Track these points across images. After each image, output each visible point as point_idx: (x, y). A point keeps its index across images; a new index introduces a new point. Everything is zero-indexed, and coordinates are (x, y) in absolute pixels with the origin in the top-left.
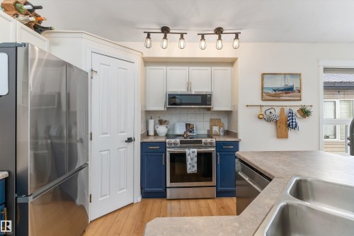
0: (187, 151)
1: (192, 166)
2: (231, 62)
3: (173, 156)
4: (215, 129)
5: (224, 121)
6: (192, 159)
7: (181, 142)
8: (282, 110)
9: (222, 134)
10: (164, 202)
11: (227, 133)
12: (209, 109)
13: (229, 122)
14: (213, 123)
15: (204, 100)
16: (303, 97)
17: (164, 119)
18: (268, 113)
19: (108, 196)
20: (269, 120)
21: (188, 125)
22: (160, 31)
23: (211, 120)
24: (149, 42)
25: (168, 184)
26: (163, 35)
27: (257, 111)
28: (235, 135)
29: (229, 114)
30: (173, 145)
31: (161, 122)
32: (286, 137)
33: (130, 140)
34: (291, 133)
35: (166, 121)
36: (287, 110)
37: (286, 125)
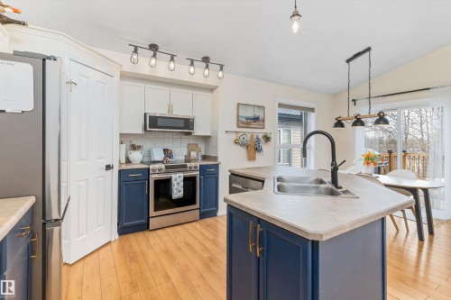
0: (174, 176)
1: (177, 191)
2: (211, 89)
3: (157, 182)
4: (193, 154)
5: (202, 146)
6: (178, 184)
7: (167, 167)
8: (252, 136)
9: (200, 158)
10: (147, 233)
11: (205, 158)
12: (189, 134)
13: (207, 147)
14: (190, 148)
15: (186, 125)
16: (266, 126)
17: (137, 144)
18: (241, 138)
19: (85, 236)
20: (242, 145)
21: (165, 151)
22: (148, 47)
23: (189, 145)
24: (135, 57)
25: (152, 213)
26: (152, 53)
27: (234, 137)
28: (215, 158)
29: (206, 139)
30: (157, 172)
31: (134, 148)
32: (254, 159)
33: (108, 167)
34: (258, 155)
35: (139, 147)
36: (255, 137)
37: (254, 148)
